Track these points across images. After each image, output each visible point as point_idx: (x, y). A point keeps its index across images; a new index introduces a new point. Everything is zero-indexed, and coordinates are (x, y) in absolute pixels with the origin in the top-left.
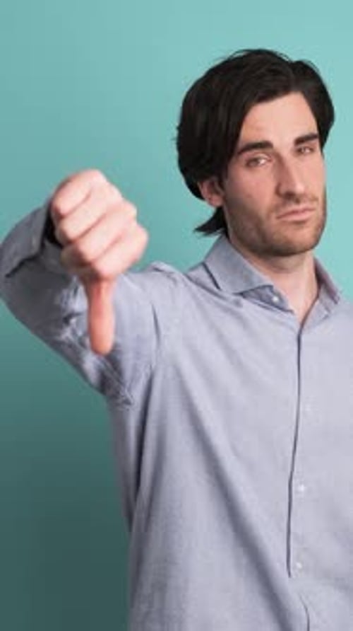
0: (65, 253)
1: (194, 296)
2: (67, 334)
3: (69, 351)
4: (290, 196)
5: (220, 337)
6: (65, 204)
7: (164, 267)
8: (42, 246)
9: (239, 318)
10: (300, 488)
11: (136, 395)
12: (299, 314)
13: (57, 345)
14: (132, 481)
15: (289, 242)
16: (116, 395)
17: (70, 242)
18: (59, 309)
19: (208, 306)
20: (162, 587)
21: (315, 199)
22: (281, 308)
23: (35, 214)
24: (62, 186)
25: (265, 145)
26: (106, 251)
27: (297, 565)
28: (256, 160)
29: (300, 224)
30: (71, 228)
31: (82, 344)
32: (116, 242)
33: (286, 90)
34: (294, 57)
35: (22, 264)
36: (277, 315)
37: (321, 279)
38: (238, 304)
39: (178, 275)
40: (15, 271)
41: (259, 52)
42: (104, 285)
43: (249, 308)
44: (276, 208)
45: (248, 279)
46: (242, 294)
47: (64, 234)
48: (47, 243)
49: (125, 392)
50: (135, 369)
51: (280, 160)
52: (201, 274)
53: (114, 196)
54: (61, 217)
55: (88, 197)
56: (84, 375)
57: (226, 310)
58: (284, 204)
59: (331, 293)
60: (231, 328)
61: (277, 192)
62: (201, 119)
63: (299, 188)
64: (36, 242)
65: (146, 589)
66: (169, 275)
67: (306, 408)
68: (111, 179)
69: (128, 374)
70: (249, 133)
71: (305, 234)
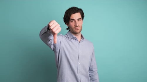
0: (51, 31)
1: (65, 39)
2: (49, 43)
3: (49, 45)
4: (76, 26)
5: (69, 44)
6: (50, 25)
7: (61, 35)
8: (47, 30)
9: (71, 42)
10: (79, 63)
11: (58, 51)
12: (79, 41)
13: (48, 44)
14: (57, 62)
15: (76, 32)
16: (55, 51)
17: (51, 29)
18: (49, 39)
19: (67, 40)
20: (61, 76)
21: (80, 27)
22: (77, 40)
23: (46, 27)
24: (50, 22)
25: (74, 20)
26: (56, 30)
27: (79, 73)
28: (73, 21)
29: (78, 30)
30: (51, 28)
31: (51, 44)
32: (57, 29)
33: (77, 12)
34: (79, 8)
35: (44, 33)
36: (76, 41)
37: (82, 36)
38: (71, 39)
39: (63, 36)
40: (43, 34)
41: (75, 7)
42: (56, 35)
43: (72, 40)
44: (75, 28)
45: (72, 36)
46: (72, 38)
47: (50, 29)
48: (48, 30)
49: (56, 51)
50: (58, 48)
51: (75, 21)
52: (66, 35)
53: (57, 23)
54: (50, 26)
55: (53, 24)
56: (51, 49)
57: (70, 40)
58: (75, 27)
59: (83, 38)
60: (70, 43)
61: (75, 25)
62: (66, 15)
63: (78, 25)
64: (46, 30)
65: (59, 76)
66: (62, 36)
67: (80, 53)
68: (57, 21)
69: (57, 49)
70: (71, 18)
71: (78, 31)
